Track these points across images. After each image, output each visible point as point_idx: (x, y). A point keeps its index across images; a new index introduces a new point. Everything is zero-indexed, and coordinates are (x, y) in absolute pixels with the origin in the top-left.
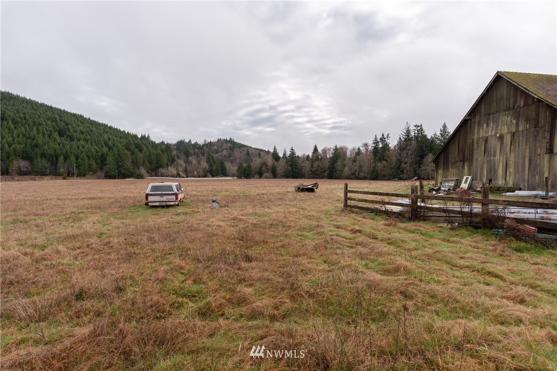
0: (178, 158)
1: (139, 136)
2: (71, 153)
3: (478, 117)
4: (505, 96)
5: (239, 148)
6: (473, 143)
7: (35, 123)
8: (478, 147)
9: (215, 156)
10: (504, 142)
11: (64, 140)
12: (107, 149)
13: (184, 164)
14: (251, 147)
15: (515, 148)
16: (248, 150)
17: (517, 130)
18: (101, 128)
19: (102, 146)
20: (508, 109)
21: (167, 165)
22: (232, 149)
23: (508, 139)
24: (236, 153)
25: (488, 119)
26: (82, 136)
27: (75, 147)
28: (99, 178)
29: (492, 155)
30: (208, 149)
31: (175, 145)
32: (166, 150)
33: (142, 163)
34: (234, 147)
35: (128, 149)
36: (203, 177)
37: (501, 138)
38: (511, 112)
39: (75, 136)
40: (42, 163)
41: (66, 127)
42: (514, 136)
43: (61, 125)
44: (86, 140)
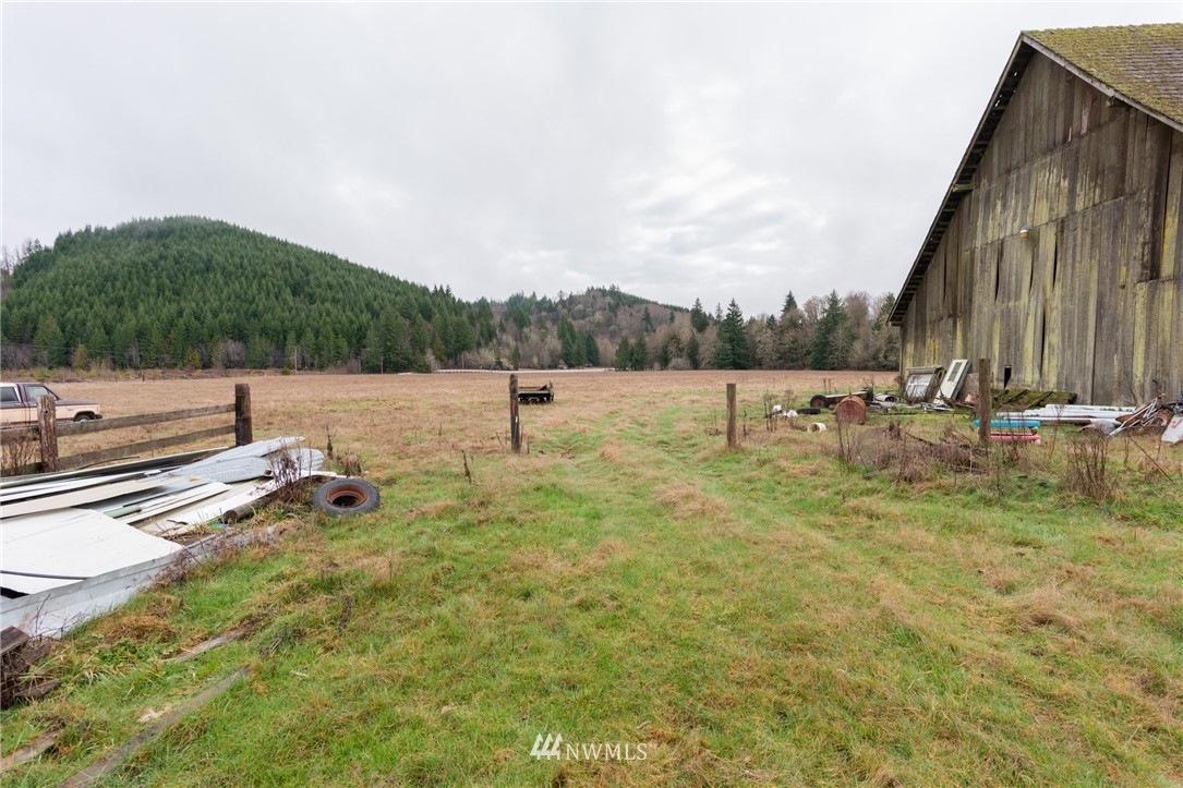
0: (503, 330)
1: (431, 290)
2: (309, 325)
3: (984, 181)
4: (1045, 107)
5: (630, 306)
6: (972, 260)
7: (256, 273)
8: (983, 271)
9: (577, 324)
10: (1041, 251)
11: (298, 303)
12: (369, 316)
13: (512, 343)
14: (656, 303)
15: (1065, 266)
16: (646, 309)
17: (1072, 212)
18: (365, 276)
19: (362, 312)
20: (1050, 150)
21: (479, 345)
22: (614, 309)
23: (1048, 241)
24: (623, 318)
25: (1007, 184)
26: (330, 294)
27: (315, 314)
28: (350, 372)
29: (1013, 296)
30: (565, 311)
31: (507, 304)
32: (480, 315)
33: (429, 340)
34: (617, 306)
35: (407, 315)
36: (550, 367)
37: (1032, 239)
38: (1058, 155)
39: (317, 294)
40: (261, 345)
41: (305, 278)
42: (1062, 232)
43: (298, 274)
44: (335, 301)
